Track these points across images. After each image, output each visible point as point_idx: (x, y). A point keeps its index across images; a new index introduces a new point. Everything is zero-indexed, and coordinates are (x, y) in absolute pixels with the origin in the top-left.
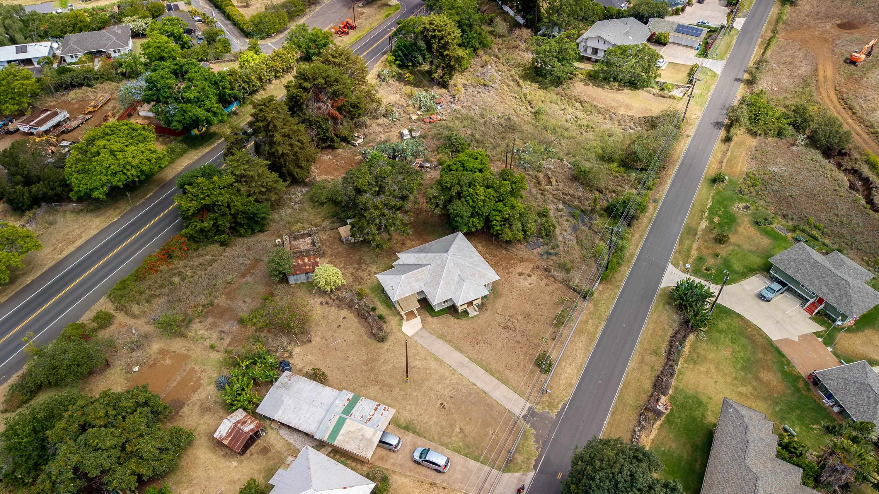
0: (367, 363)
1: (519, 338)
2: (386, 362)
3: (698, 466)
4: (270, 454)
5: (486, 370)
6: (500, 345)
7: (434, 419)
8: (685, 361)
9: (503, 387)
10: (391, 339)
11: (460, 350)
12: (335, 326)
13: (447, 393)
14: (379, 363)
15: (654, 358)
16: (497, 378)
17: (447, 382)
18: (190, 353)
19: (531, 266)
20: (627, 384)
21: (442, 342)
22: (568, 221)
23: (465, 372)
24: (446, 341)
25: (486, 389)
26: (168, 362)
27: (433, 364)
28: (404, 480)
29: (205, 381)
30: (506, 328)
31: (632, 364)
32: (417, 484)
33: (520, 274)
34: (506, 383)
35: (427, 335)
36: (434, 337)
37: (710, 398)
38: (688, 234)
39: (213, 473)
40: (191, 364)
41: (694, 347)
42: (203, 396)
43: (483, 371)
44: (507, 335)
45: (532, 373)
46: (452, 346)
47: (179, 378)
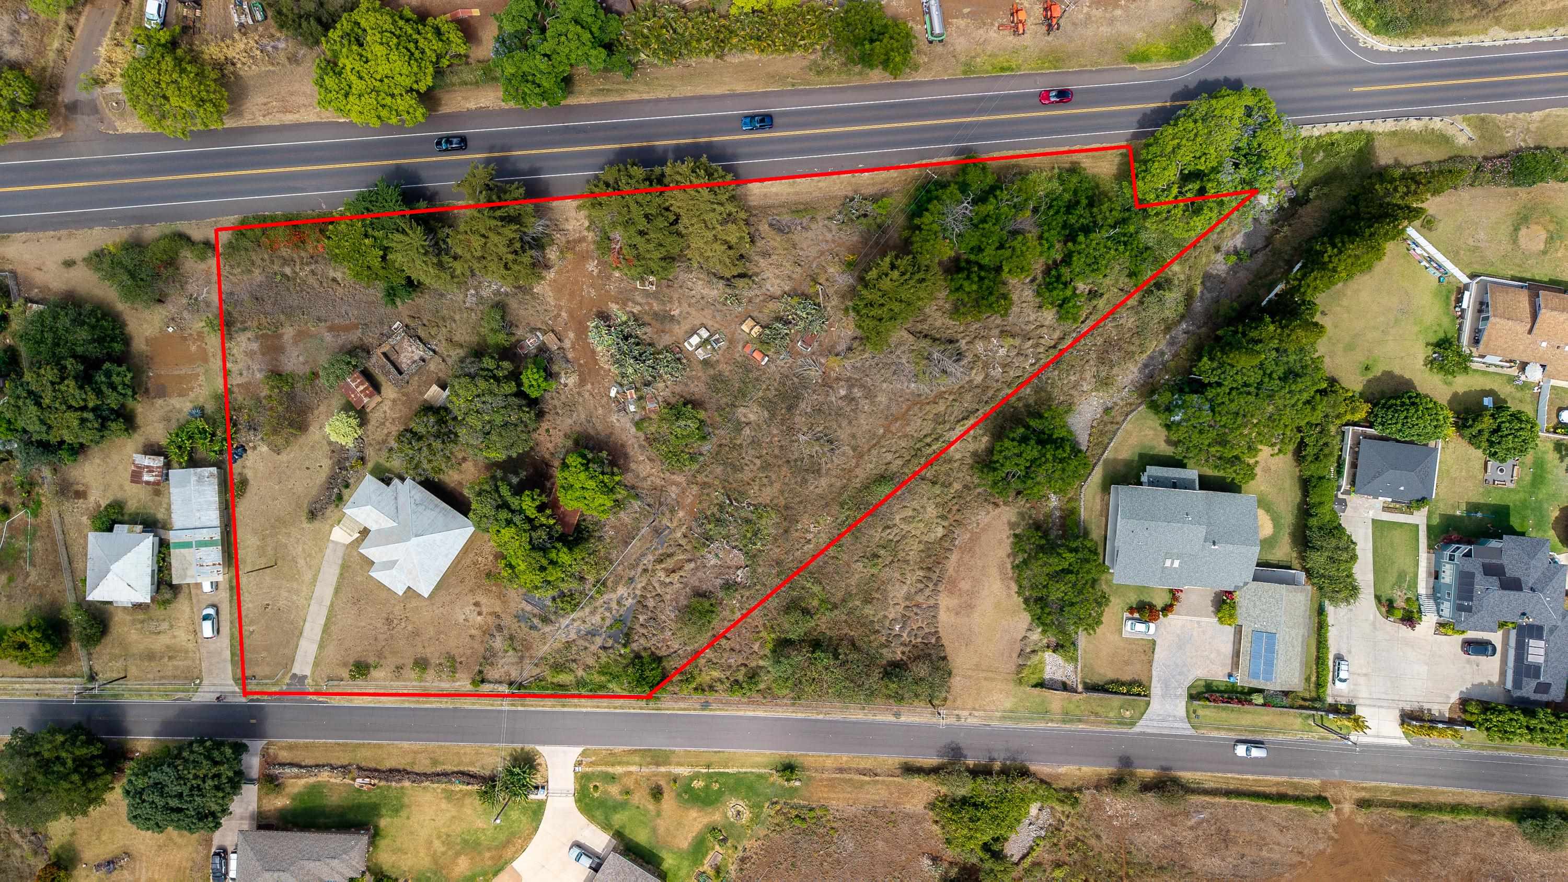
0: (278, 519)
1: (381, 637)
2: (289, 535)
3: (322, 820)
4: (156, 498)
5: (325, 625)
6: (363, 624)
7: (250, 605)
8: (444, 790)
9: (315, 647)
10: (317, 524)
11: (337, 591)
12: (307, 464)
13: (282, 603)
14: (284, 530)
15: (428, 762)
16: (322, 638)
17: (295, 598)
18: (212, 359)
19: (498, 609)
20: (380, 747)
21: (338, 572)
22: (603, 619)
23: (313, 608)
24: (341, 574)
25: (305, 634)
26: (193, 348)
27: (308, 577)
28: (188, 610)
29: (192, 395)
30: (389, 621)
31: (406, 744)
32: (189, 621)
33: (477, 604)
34: (321, 646)
35: (340, 554)
36: (340, 562)
37: (408, 818)
38: (653, 757)
39: (120, 468)
40: (201, 370)
41: (468, 794)
42: (178, 406)
43: (323, 622)
44: (379, 625)
45: (345, 665)
46: (338, 582)
47: (183, 372)
